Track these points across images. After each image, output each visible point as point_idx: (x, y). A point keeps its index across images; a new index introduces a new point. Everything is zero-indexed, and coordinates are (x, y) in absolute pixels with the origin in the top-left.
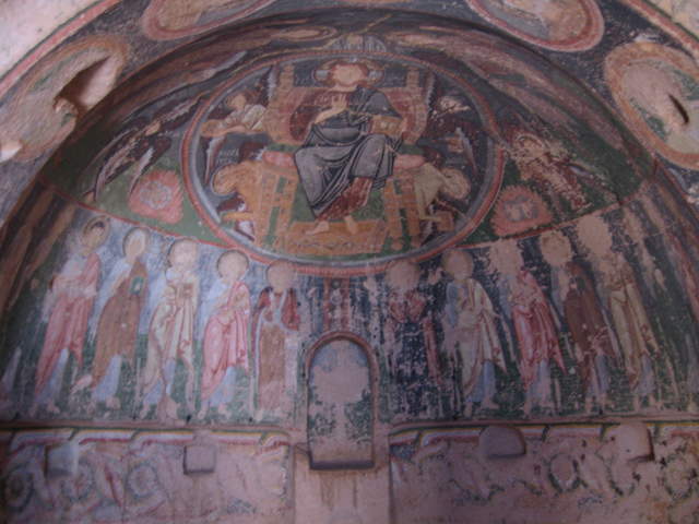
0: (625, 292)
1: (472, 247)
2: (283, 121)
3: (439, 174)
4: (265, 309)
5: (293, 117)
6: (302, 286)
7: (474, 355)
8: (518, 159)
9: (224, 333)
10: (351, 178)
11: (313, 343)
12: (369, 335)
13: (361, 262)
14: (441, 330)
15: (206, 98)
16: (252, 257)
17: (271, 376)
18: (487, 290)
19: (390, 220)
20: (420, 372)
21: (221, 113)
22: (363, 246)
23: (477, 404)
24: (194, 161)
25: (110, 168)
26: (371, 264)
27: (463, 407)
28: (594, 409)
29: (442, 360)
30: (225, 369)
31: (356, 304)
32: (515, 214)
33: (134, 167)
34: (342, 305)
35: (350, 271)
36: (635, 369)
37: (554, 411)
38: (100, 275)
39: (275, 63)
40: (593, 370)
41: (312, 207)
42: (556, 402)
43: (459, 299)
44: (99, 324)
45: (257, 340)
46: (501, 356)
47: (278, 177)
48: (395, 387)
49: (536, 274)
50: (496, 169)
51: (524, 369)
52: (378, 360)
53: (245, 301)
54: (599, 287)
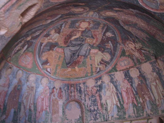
0: (156, 83)
1: (110, 74)
2: (63, 39)
3: (102, 54)
4: (53, 94)
5: (65, 38)
6: (63, 87)
7: (111, 103)
8: (125, 49)
9: (42, 101)
10: (78, 56)
11: (66, 103)
12: (81, 99)
13: (79, 79)
14: (101, 97)
15: (45, 30)
16: (50, 79)
17: (55, 113)
18: (114, 85)
19: (88, 67)
20: (96, 109)
21: (47, 35)
22: (80, 75)
23: (112, 116)
24: (37, 50)
25: (16, 50)
26: (82, 80)
27: (109, 117)
28: (147, 115)
29: (102, 105)
30: (42, 111)
31: (78, 91)
32: (123, 64)
33: (21, 51)
34: (74, 92)
35: (76, 82)
36: (159, 103)
37: (135, 117)
38: (9, 83)
39: (66, 20)
40: (146, 104)
41: (67, 64)
42: (135, 114)
43: (106, 88)
44: (8, 99)
45: (51, 102)
46: (118, 103)
47: (59, 55)
48: (89, 113)
49: (128, 80)
50: (119, 52)
51: (125, 106)
52: (84, 106)
53: (48, 91)
54: (147, 82)
